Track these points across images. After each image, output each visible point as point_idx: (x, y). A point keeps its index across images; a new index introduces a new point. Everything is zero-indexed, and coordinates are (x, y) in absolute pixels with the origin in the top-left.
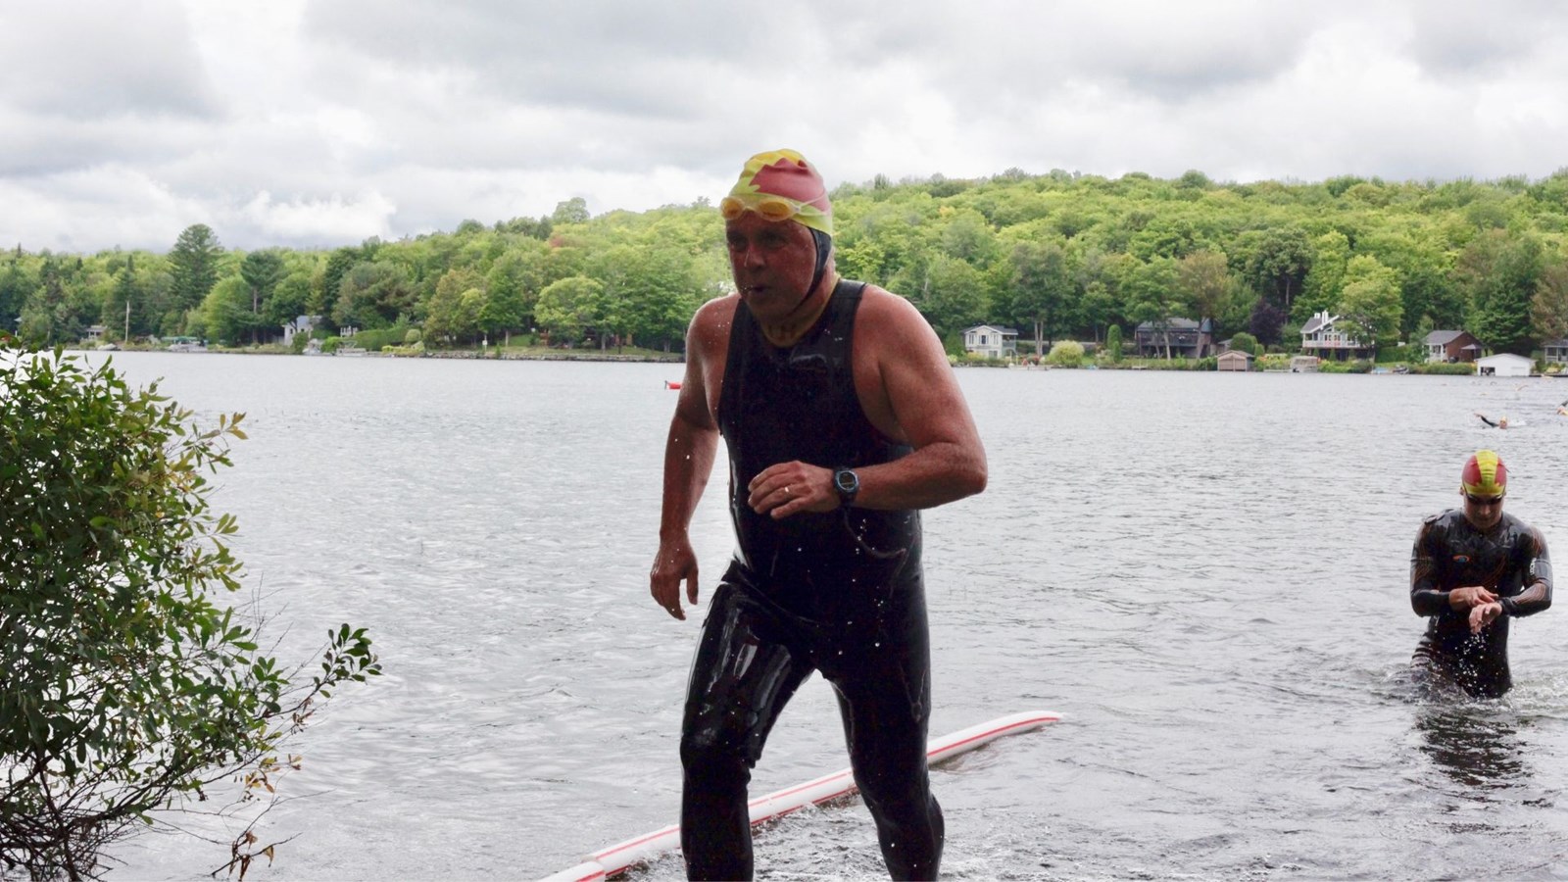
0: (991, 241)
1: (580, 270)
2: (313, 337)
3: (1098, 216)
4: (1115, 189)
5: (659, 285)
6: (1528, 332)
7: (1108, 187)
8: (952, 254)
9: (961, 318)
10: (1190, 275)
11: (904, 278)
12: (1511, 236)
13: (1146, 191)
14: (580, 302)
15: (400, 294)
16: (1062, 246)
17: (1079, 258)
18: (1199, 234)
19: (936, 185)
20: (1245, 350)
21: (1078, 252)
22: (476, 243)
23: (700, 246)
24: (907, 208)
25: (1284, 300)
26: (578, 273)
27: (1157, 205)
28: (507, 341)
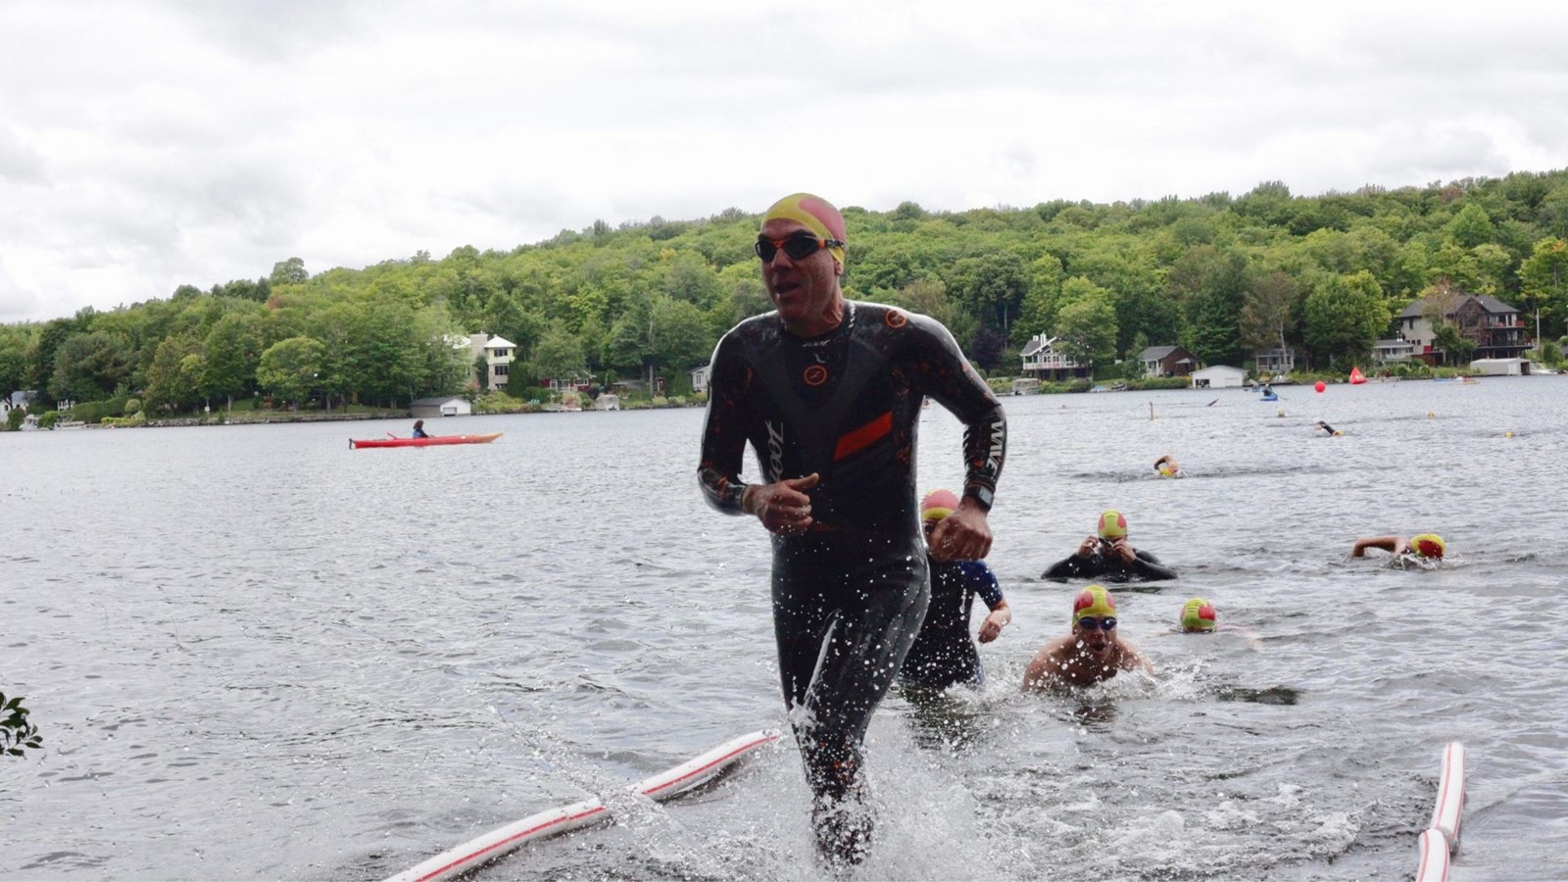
0: (713, 281)
1: (301, 330)
2: (29, 412)
5: (383, 341)
6: (1238, 344)
8: (676, 296)
9: (688, 359)
11: (628, 322)
12: (1217, 251)
13: (863, 224)
14: (302, 362)
15: (117, 364)
18: (916, 264)
19: (655, 228)
22: (194, 309)
23: (422, 300)
24: (628, 253)
25: (1002, 323)
26: (299, 334)
27: (874, 238)
28: (229, 405)
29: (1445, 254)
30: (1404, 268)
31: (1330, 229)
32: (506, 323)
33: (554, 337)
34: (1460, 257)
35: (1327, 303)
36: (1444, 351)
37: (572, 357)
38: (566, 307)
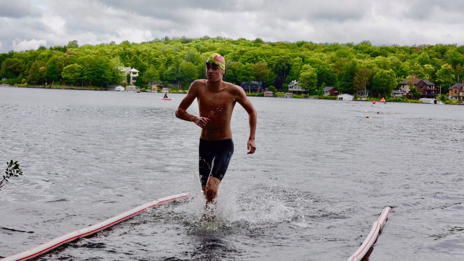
0: (199, 57)
1: (76, 62)
3: (231, 50)
4: (236, 43)
5: (99, 67)
6: (352, 88)
7: (234, 42)
8: (187, 60)
9: (190, 79)
10: (256, 69)
11: (173, 67)
12: (348, 60)
13: (245, 43)
14: (75, 72)
15: (20, 68)
18: (259, 57)
19: (183, 40)
20: (272, 91)
22: (44, 53)
23: (112, 56)
24: (174, 46)
25: (283, 76)
26: (75, 63)
27: (248, 48)
28: (53, 83)
29: (415, 66)
30: (403, 69)
31: (382, 56)
32: (137, 65)
33: (151, 70)
34: (420, 68)
35: (379, 78)
36: (412, 95)
37: (156, 76)
38: (155, 61)
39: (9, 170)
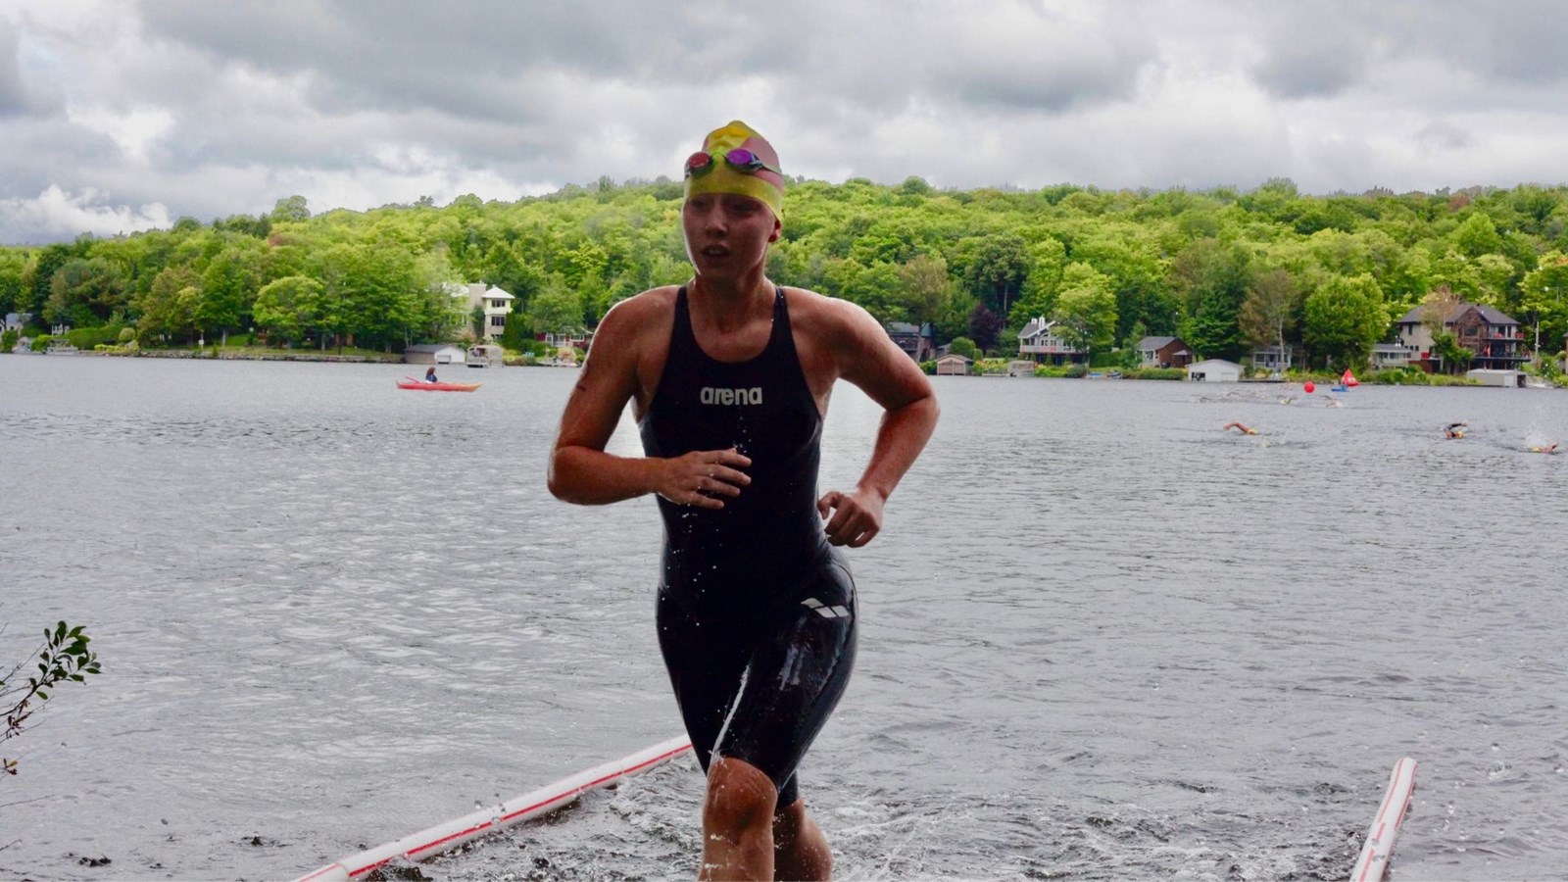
1: (299, 269)
2: (23, 335)
3: (822, 220)
4: (838, 194)
5: (381, 284)
6: (1237, 340)
7: (831, 193)
8: (676, 257)
10: (910, 280)
11: (628, 281)
12: (1221, 245)
13: (869, 196)
14: (299, 302)
15: (113, 292)
16: (785, 251)
17: (802, 263)
18: (920, 239)
19: (660, 188)
20: (964, 355)
21: (801, 256)
22: (196, 241)
23: (423, 246)
24: (632, 211)
25: (1002, 303)
26: (298, 272)
27: (878, 211)
28: (224, 341)
29: (1449, 261)
30: (1407, 272)
31: (1336, 229)
32: (506, 274)
33: (553, 291)
34: (1464, 266)
35: (1327, 304)
36: (1441, 359)
37: (569, 312)
38: (567, 262)
39: (51, 660)
